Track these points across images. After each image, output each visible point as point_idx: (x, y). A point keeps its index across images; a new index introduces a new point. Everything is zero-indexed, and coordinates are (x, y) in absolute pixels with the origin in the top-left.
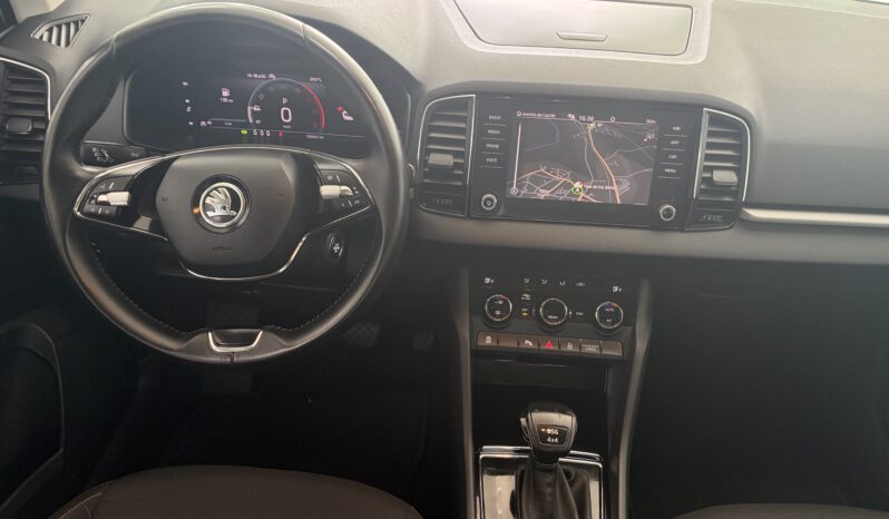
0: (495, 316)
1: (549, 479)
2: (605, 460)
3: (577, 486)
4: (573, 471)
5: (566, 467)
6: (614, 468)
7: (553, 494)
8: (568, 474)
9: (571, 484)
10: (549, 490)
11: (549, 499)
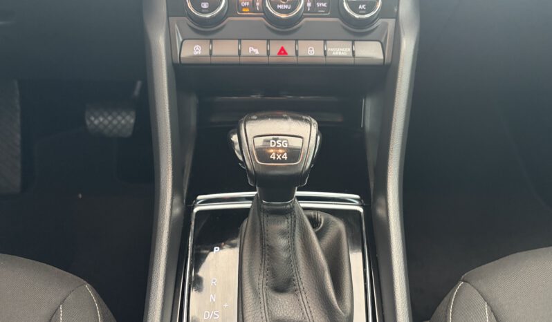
0: (200, 10)
1: (284, 225)
2: (367, 201)
3: (329, 237)
4: (322, 217)
5: (312, 213)
6: (380, 212)
7: (291, 248)
8: (314, 222)
9: (320, 235)
10: (283, 242)
11: (284, 255)
